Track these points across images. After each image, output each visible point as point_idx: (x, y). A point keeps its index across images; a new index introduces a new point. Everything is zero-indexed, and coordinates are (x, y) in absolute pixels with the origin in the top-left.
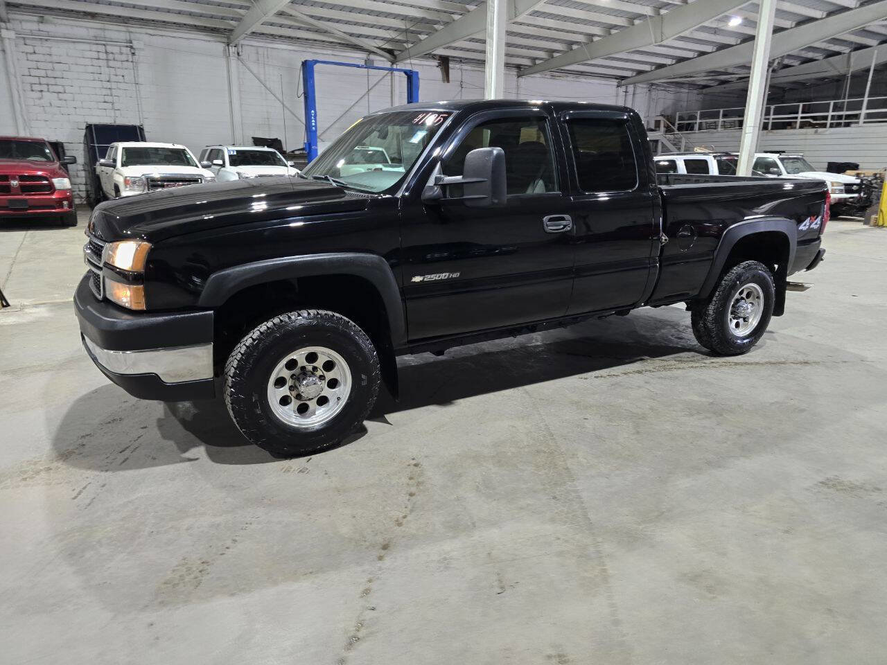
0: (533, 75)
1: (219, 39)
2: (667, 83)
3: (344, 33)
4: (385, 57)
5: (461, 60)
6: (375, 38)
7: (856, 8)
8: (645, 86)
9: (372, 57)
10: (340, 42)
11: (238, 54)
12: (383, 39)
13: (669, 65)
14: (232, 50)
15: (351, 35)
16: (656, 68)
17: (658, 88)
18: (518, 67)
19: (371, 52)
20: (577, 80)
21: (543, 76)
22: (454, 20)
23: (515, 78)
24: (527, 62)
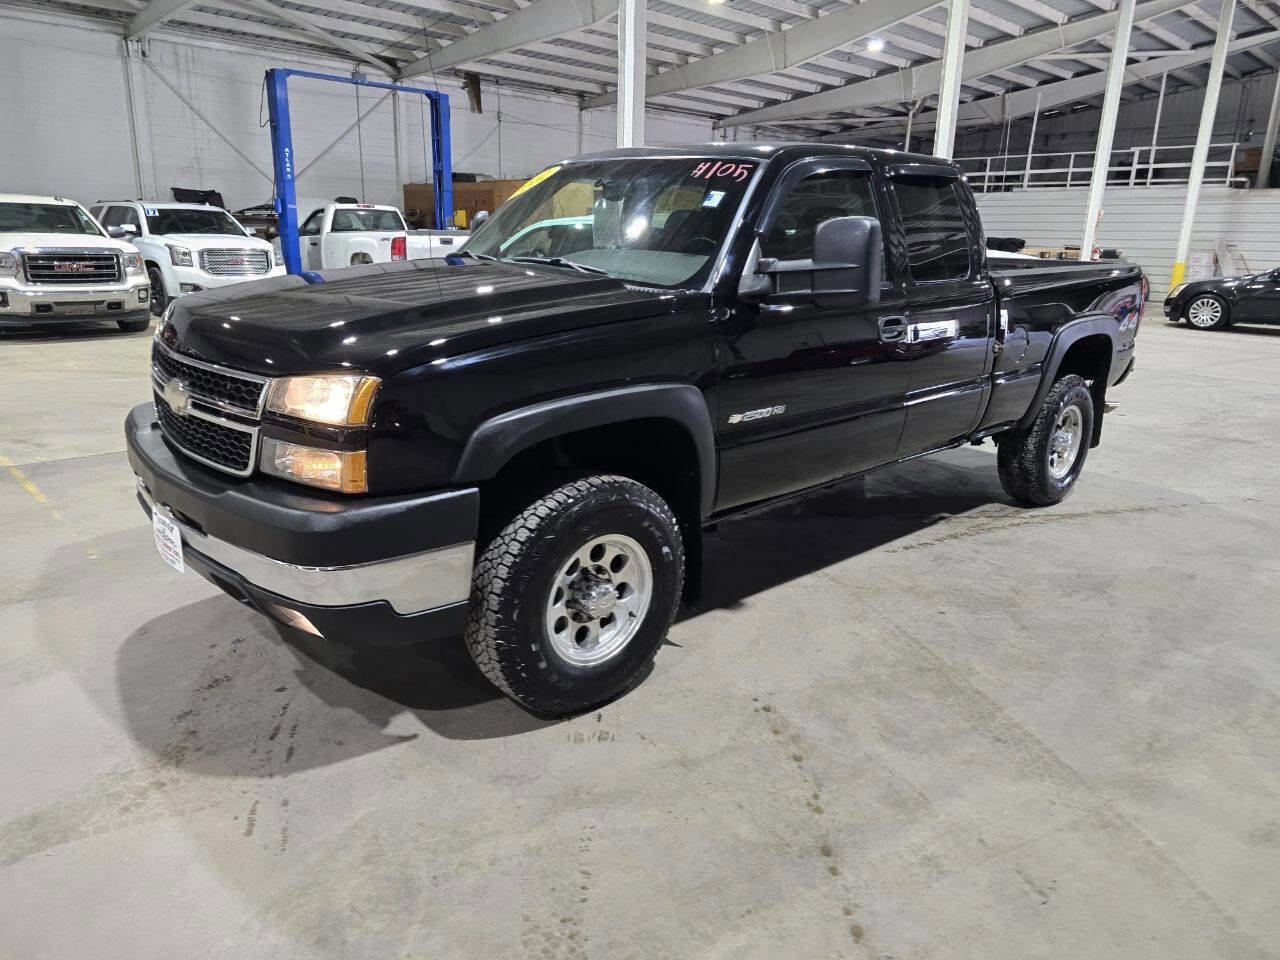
1: (109, 28)
2: (778, 126)
3: (322, 29)
5: (497, 81)
6: (370, 40)
7: (1020, 36)
8: (750, 129)
9: (363, 69)
10: (310, 42)
11: (143, 53)
12: (382, 42)
13: (784, 102)
14: (133, 46)
15: (333, 32)
16: (766, 105)
18: (581, 94)
19: (361, 61)
22: (495, 21)
23: (577, 111)
24: (594, 88)
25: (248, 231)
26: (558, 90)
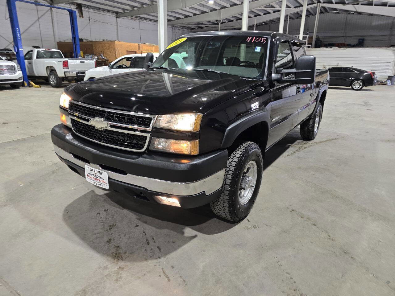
0: (123, 18)
2: (180, 26)
5: (88, 7)
8: (170, 27)
13: (182, 18)
18: (116, 13)
20: (143, 21)
21: (128, 18)
23: (115, 18)
24: (121, 11)
25: (4, 58)
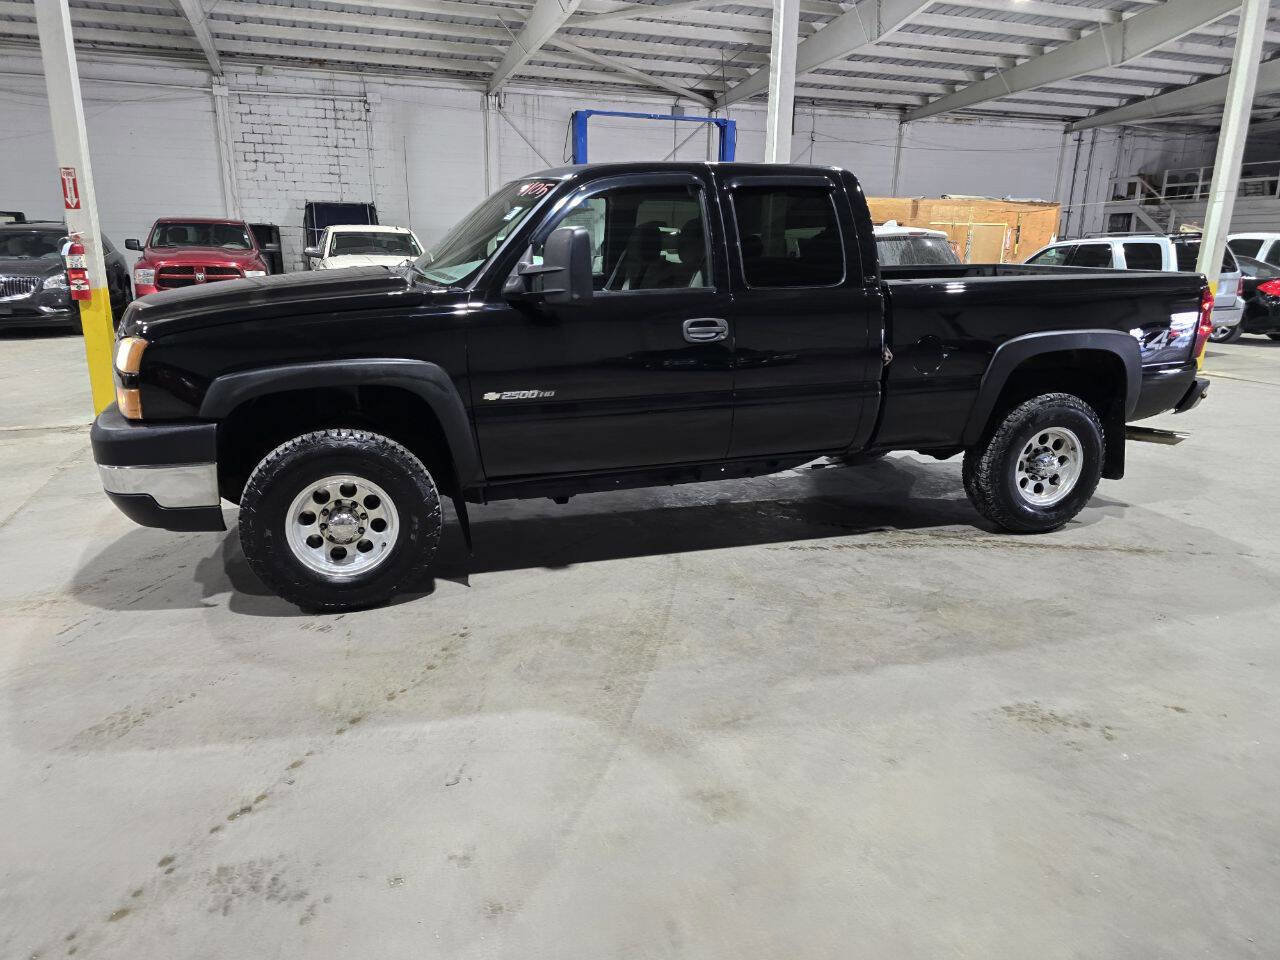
0: (924, 120)
1: (475, 87)
2: (1150, 125)
3: (642, 71)
4: (699, 102)
5: (813, 102)
6: (685, 76)
8: (1114, 131)
10: (635, 83)
11: (500, 105)
12: (696, 77)
13: (1151, 97)
14: (492, 100)
15: (651, 73)
16: (1129, 103)
17: (1137, 133)
18: (902, 108)
19: (679, 96)
20: (998, 124)
21: (944, 120)
23: (897, 125)
24: (914, 100)
26: (878, 106)
